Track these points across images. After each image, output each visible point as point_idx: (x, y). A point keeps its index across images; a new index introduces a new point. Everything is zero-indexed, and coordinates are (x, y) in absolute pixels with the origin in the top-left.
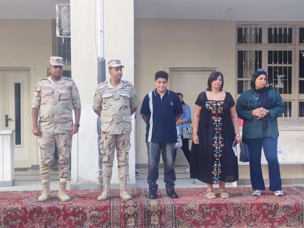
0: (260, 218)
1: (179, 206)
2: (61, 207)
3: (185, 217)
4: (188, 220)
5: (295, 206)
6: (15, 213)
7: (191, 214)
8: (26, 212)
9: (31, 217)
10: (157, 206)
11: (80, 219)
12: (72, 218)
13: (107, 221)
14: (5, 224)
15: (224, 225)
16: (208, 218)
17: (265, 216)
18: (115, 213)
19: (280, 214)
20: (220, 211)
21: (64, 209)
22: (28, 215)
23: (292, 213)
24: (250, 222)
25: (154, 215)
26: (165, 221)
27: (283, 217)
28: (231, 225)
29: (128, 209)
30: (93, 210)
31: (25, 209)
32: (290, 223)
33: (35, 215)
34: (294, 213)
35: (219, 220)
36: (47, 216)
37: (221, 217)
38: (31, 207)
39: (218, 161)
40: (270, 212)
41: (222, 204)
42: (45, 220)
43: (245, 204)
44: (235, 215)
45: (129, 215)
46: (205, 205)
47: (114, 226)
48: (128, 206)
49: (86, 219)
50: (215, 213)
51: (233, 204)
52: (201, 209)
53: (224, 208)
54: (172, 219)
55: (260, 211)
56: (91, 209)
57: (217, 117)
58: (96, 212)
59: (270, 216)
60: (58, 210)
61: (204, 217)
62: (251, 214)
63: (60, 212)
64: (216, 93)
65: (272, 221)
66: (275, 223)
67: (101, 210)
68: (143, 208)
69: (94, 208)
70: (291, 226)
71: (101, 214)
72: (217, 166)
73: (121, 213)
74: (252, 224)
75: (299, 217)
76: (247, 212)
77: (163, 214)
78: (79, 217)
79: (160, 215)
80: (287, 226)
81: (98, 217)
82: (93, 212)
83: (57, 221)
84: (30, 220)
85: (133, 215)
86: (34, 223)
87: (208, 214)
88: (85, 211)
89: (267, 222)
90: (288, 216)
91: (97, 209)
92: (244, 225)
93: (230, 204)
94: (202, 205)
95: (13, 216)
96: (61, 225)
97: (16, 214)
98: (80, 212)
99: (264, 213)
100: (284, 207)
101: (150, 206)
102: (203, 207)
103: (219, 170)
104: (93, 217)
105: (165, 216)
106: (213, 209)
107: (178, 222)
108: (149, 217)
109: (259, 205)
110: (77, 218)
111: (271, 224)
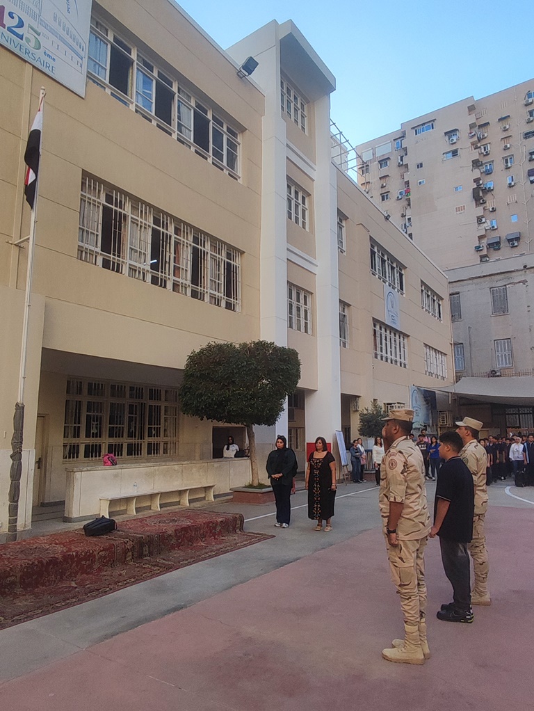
9: (47, 570)
11: (91, 562)
12: (84, 562)
13: (112, 559)
14: (21, 584)
22: (44, 569)
31: (41, 562)
33: (51, 566)
38: (46, 559)
47: (117, 563)
49: (95, 561)
60: (71, 558)
63: (74, 558)
67: (108, 549)
81: (105, 557)
82: (101, 553)
84: (46, 574)
86: (49, 575)
95: (29, 573)
96: (74, 572)
97: (32, 570)
98: (90, 555)
104: (101, 557)
110: (88, 562)
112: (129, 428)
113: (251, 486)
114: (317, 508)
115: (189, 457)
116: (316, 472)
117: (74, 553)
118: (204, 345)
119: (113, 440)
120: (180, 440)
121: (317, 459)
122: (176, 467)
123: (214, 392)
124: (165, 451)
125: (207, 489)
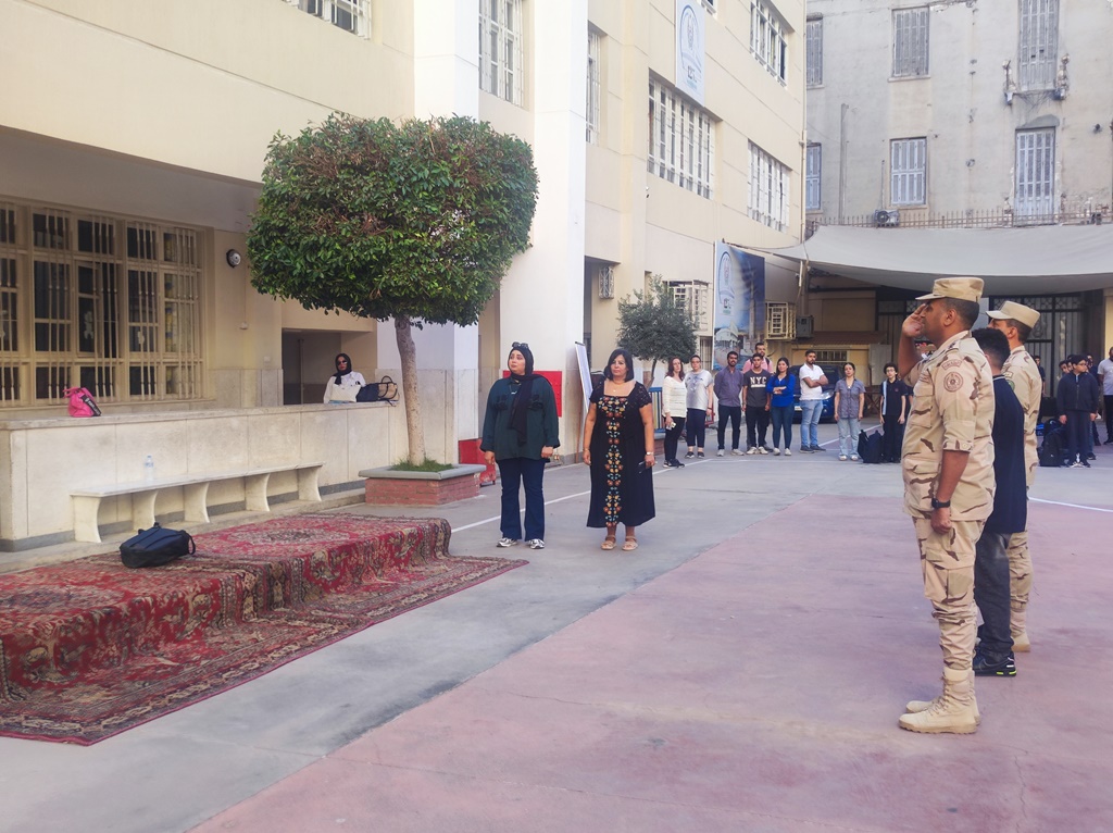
1: (305, 558)
3: (313, 578)
4: (317, 583)
10: (280, 566)
11: (180, 617)
13: (218, 612)
18: (229, 591)
21: (155, 602)
25: (277, 584)
26: (290, 591)
29: (246, 580)
30: (198, 594)
31: (88, 616)
38: (98, 611)
45: (248, 591)
48: (244, 574)
52: (330, 559)
54: (298, 585)
56: (195, 593)
60: (146, 606)
67: (210, 591)
68: (265, 573)
71: (209, 599)
77: (288, 580)
78: (177, 614)
79: (284, 583)
82: (197, 599)
85: (252, 591)
88: (187, 598)
91: (204, 591)
98: (179, 602)
101: (270, 567)
104: (199, 607)
105: (290, 582)
107: (305, 590)
108: (272, 589)
112: (82, 328)
113: (407, 466)
114: (613, 503)
115: (229, 400)
116: (613, 427)
117: (149, 599)
118: (318, 121)
119: (48, 358)
120: (207, 359)
121: (615, 399)
122: (235, 422)
123: (350, 240)
124: (171, 387)
125: (301, 473)
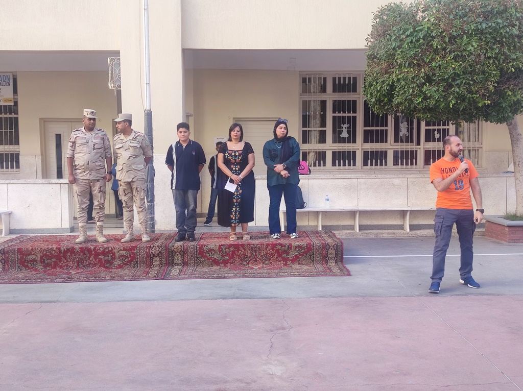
0: (275, 257)
1: (200, 246)
2: (92, 247)
3: (206, 256)
4: (208, 259)
5: (306, 246)
6: (50, 252)
7: (211, 253)
8: (60, 252)
9: (65, 257)
10: (180, 247)
11: (110, 258)
12: (102, 257)
13: (134, 260)
14: (41, 262)
15: (241, 264)
16: (227, 258)
17: (280, 255)
18: (142, 252)
19: (293, 254)
20: (238, 251)
21: (94, 249)
22: (62, 255)
23: (304, 253)
24: (266, 260)
25: (178, 255)
26: (188, 260)
27: (296, 256)
28: (248, 264)
29: (153, 249)
30: (121, 250)
31: (59, 249)
32: (302, 261)
33: (69, 254)
34: (306, 253)
35: (237, 259)
36: (79, 255)
37: (239, 256)
38: (64, 247)
39: (236, 206)
40: (284, 252)
41: (240, 245)
42: (77, 259)
43: (261, 244)
44: (252, 254)
45: (154, 254)
46: (224, 245)
47: (140, 264)
48: (154, 247)
49: (115, 258)
50: (234, 252)
51: (249, 245)
52: (221, 249)
53: (241, 248)
54: (194, 258)
55: (274, 251)
56: (119, 250)
57: (235, 165)
58: (124, 252)
59: (284, 255)
60: (89, 250)
61: (223, 256)
62: (267, 254)
63: (91, 251)
64: (235, 143)
65: (285, 260)
66: (288, 262)
67: (129, 250)
68: (167, 248)
69: (122, 248)
70: (302, 264)
71: (128, 253)
72: (236, 210)
73: (147, 253)
74: (267, 262)
75: (311, 256)
76: (262, 252)
77: (185, 254)
78: (109, 256)
79: (183, 255)
80: (299, 264)
81: (125, 256)
82: (121, 252)
83: (89, 260)
84: (64, 259)
85: (158, 255)
86: (67, 261)
87: (227, 254)
88: (114, 250)
89: (281, 261)
90: (300, 255)
91: (124, 249)
92: (260, 263)
93: (247, 245)
94: (222, 245)
95: (49, 255)
96: (92, 264)
97: (51, 254)
98: (109, 252)
99: (279, 253)
100: (296, 247)
101: (173, 246)
102: (222, 247)
103: (237, 213)
104: (122, 256)
105: (188, 255)
106: (232, 249)
107: (200, 261)
108: (173, 256)
109: (274, 246)
110: (107, 257)
111: (284, 263)
112: (398, 131)
119: (372, 146)
120: (484, 146)
